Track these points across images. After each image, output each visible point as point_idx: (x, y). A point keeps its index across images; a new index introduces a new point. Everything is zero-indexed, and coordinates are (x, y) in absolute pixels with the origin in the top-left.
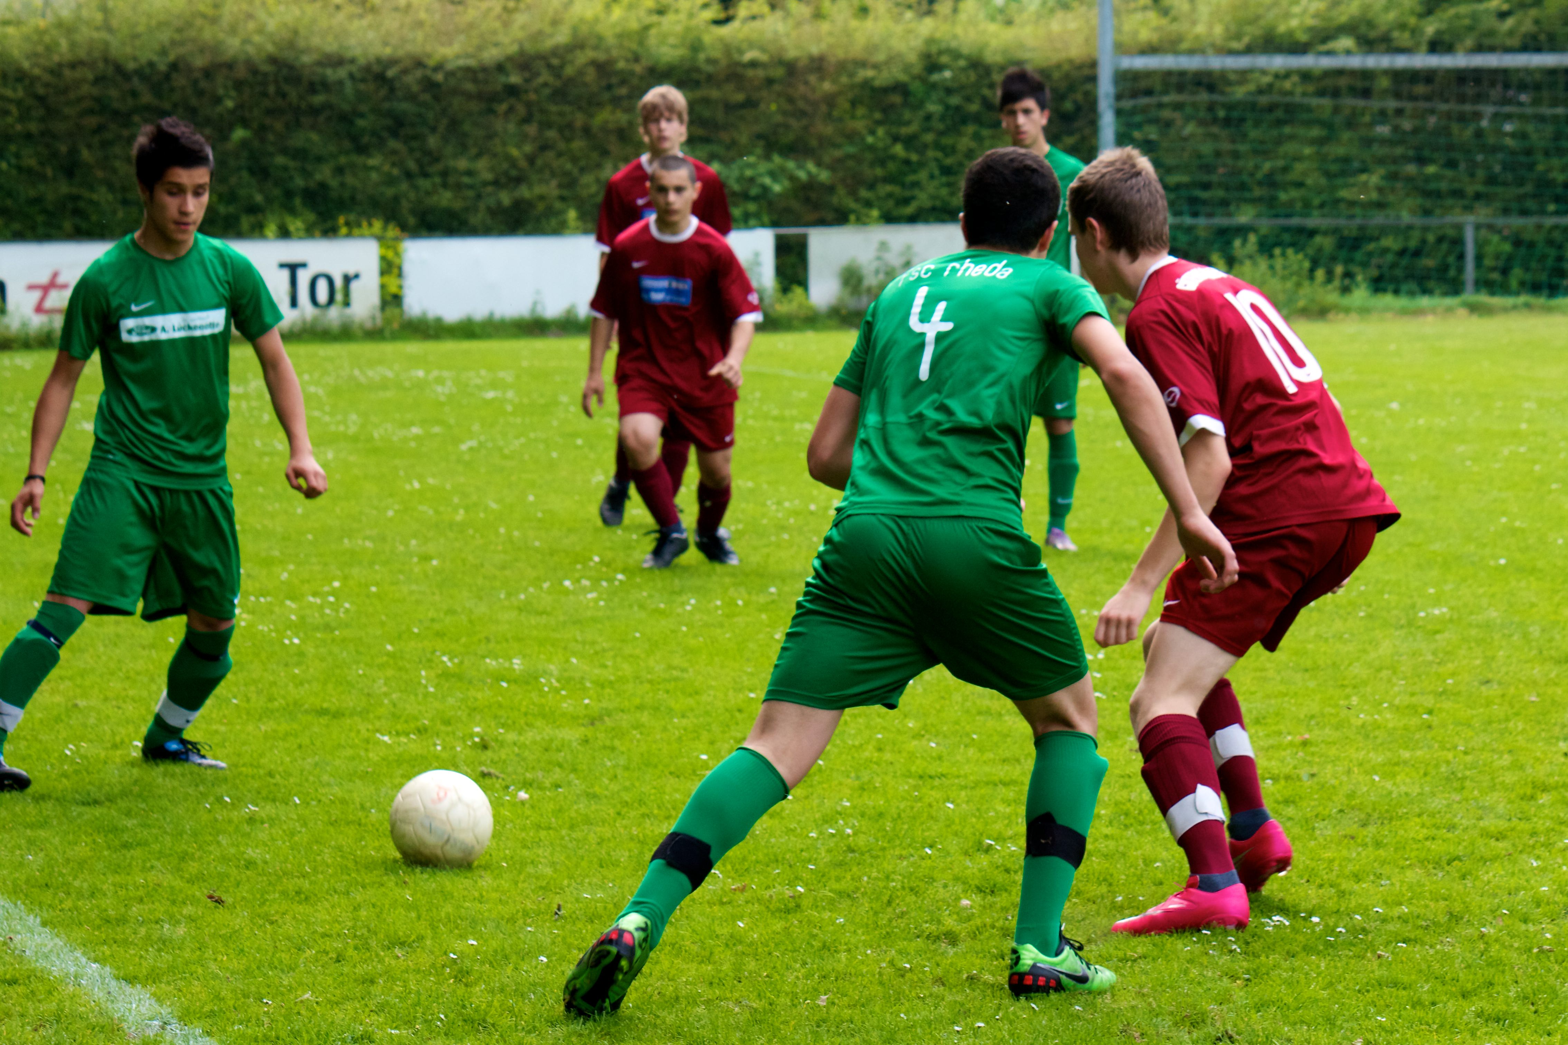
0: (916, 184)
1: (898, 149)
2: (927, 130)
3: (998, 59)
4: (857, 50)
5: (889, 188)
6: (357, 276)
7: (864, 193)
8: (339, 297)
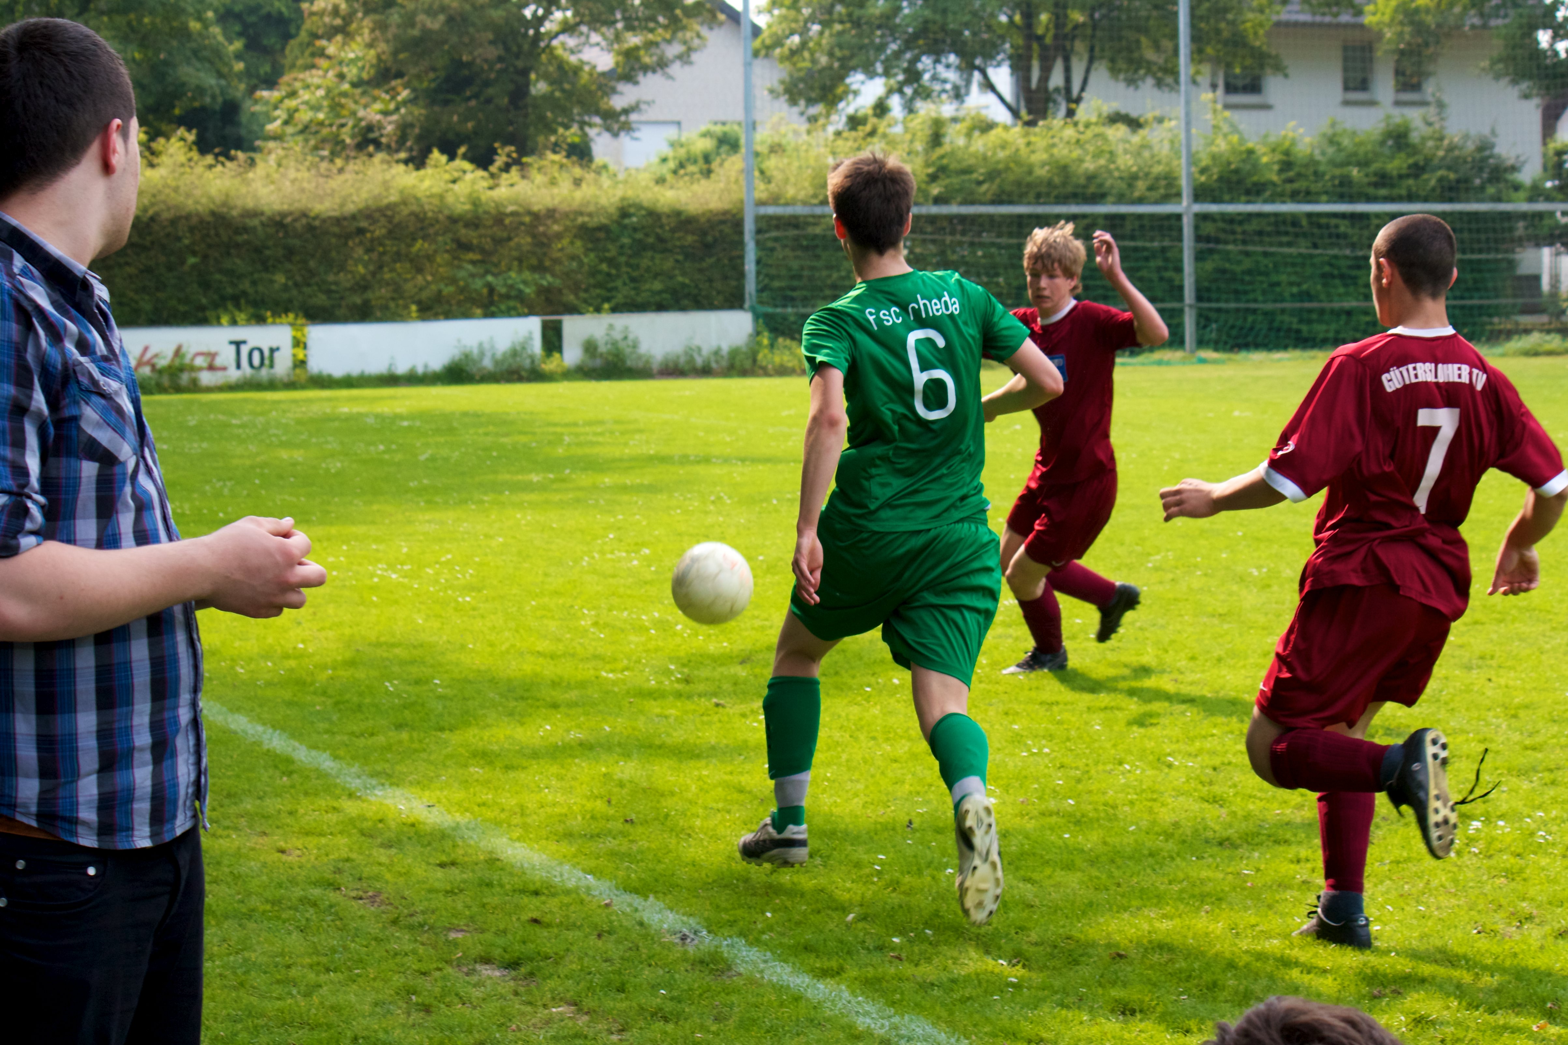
0: (615, 289)
1: (604, 267)
2: (621, 254)
3: (666, 210)
4: (575, 205)
5: (598, 291)
6: (278, 349)
7: (583, 295)
8: (267, 362)
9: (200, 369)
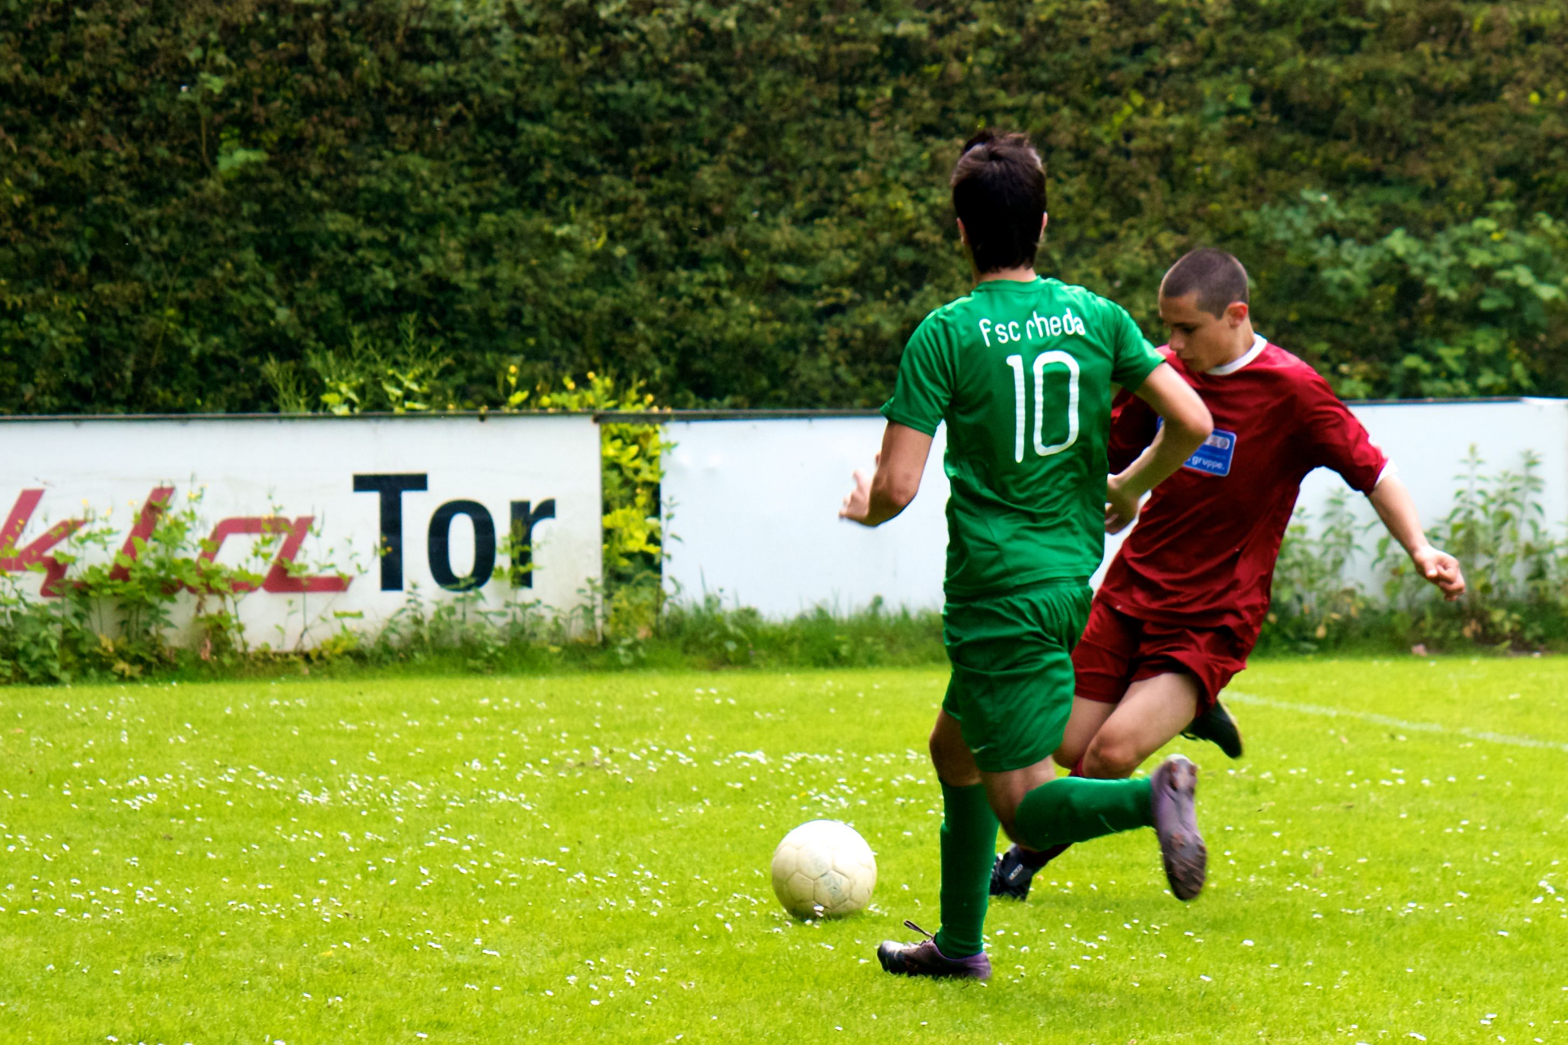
6: (547, 509)
8: (503, 560)
9: (242, 585)
